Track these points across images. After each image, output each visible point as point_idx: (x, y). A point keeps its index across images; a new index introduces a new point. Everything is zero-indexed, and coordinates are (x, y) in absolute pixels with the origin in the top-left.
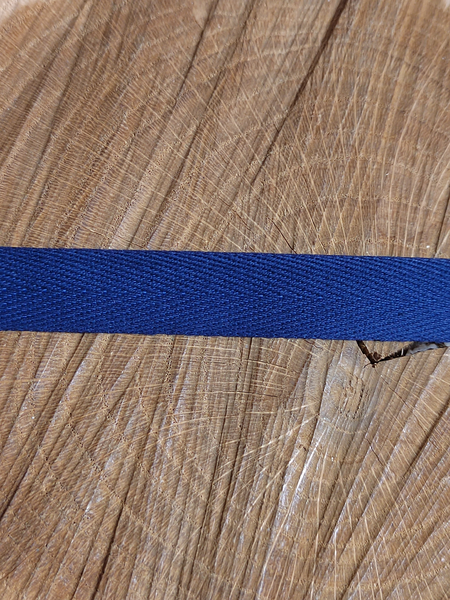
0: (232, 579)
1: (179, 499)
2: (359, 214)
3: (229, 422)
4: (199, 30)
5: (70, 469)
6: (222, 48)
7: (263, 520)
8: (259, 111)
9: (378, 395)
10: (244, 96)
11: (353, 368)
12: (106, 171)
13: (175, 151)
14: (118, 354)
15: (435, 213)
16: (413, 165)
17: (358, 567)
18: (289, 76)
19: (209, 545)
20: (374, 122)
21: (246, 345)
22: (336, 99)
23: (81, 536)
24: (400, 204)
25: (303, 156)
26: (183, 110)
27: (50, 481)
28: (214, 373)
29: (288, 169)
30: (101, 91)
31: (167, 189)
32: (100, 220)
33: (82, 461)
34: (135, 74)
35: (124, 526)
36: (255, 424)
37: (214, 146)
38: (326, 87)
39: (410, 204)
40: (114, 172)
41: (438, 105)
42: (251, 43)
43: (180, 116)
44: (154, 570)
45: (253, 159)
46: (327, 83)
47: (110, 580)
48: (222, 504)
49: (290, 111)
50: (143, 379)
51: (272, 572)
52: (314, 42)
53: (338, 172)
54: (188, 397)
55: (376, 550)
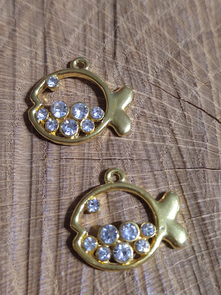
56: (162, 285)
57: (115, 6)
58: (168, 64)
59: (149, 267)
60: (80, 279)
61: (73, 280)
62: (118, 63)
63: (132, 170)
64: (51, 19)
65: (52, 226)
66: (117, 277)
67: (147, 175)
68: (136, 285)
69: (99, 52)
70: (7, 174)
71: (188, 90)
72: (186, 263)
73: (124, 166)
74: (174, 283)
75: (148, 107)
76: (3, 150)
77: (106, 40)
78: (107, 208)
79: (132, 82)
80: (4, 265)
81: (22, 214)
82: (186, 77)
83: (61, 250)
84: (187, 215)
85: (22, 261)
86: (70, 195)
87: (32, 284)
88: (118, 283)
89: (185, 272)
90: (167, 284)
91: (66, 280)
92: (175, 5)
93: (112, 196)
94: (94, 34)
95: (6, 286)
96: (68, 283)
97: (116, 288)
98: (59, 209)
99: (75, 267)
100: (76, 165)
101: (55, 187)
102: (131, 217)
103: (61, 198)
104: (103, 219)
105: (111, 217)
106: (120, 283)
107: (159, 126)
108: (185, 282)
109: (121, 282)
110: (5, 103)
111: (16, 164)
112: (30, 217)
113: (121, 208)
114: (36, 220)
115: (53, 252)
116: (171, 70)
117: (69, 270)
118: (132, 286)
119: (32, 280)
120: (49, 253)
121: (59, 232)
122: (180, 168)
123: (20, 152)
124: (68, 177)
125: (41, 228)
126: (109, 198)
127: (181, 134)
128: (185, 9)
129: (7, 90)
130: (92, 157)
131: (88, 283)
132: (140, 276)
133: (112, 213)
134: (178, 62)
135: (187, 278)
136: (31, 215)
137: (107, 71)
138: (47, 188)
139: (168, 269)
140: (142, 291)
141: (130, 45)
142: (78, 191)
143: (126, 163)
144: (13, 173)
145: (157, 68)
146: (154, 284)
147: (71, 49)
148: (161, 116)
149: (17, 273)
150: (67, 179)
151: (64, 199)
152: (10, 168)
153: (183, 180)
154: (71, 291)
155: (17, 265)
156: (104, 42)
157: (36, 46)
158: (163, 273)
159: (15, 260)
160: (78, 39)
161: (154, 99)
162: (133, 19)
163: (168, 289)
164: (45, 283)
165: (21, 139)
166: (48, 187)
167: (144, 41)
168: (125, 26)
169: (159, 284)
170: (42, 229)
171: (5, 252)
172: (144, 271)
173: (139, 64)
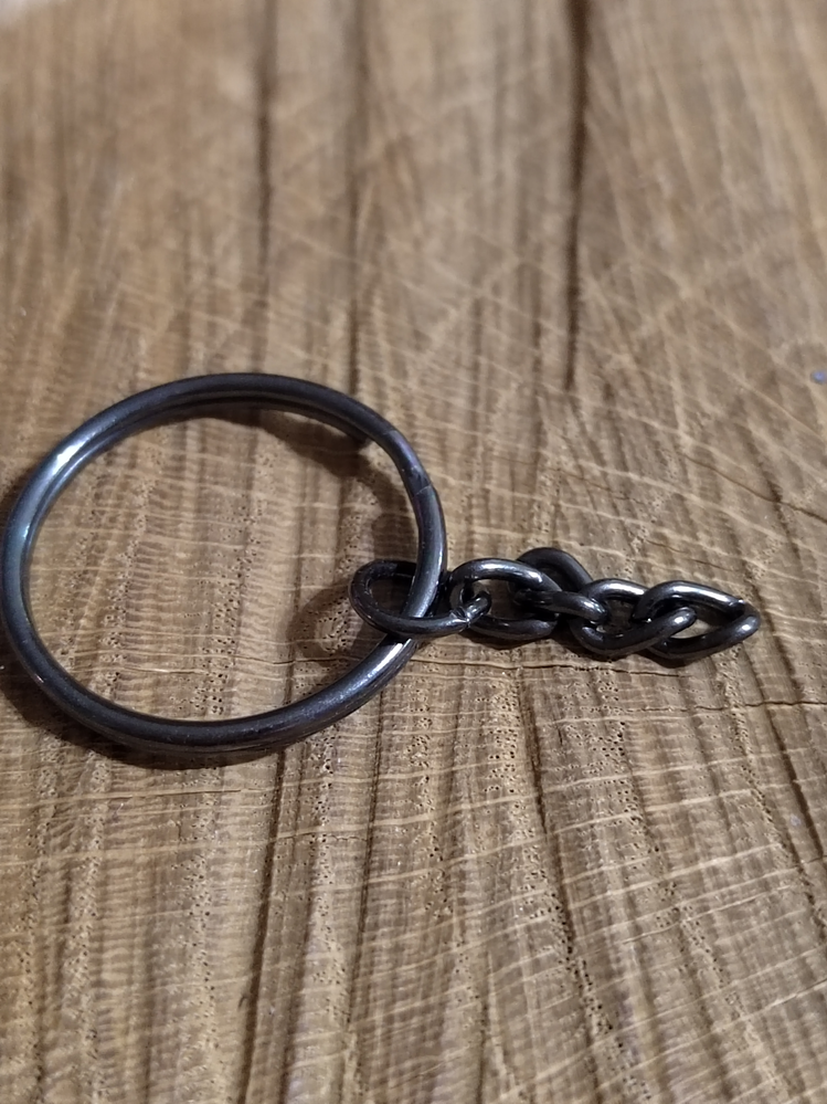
12: (140, 500)
14: (399, 1008)
21: (792, 819)
28: (738, 947)
29: (648, 318)
32: (173, 633)
37: (419, 340)
40: (163, 495)
45: (537, 332)
50: (518, 1060)
54: (695, 1058)
56: (723, 1071)
57: (572, 252)
58: (737, 407)
59: (679, 1008)
60: (437, 1036)
61: (412, 1038)
62: (578, 400)
63: (624, 701)
64: (376, 279)
65: (346, 864)
66: (564, 1036)
67: (672, 721)
68: (632, 1065)
69: (520, 373)
70: (211, 698)
71: (804, 477)
72: (805, 1004)
73: (595, 690)
74: (765, 1069)
75: (676, 523)
76: (202, 628)
77: (543, 341)
78: (535, 815)
79: (626, 449)
80: (176, 979)
81: (248, 823)
82: (797, 440)
83: (374, 939)
84: (809, 847)
85: (238, 975)
86: (413, 771)
87: (265, 1044)
88: (569, 1055)
89: (805, 1033)
90: (744, 1069)
91: (388, 1037)
92: (757, 249)
93: (554, 779)
94: (505, 323)
95: (178, 1046)
96: (393, 1046)
97: (562, 1072)
98: (373, 811)
99: (419, 995)
100: (437, 682)
101: (365, 743)
102: (618, 845)
103: (381, 777)
104: (520, 848)
105: (550, 844)
106: (573, 1058)
107: (711, 576)
108: (806, 1068)
109: (581, 1053)
110: (218, 495)
111: (242, 671)
112: (273, 832)
113: (585, 815)
114: (295, 840)
115: (346, 945)
116: (749, 420)
117: (399, 1004)
118: (618, 1067)
119: (269, 1033)
120: (333, 945)
121: (372, 881)
122: (781, 703)
123: (258, 638)
124: (408, 715)
125: (312, 864)
126: (544, 781)
127: (786, 603)
128: (789, 262)
129: (227, 461)
130: (488, 659)
131: (462, 1051)
132: (644, 1035)
133: (553, 828)
134: (770, 401)
135: (812, 1054)
136: (280, 826)
137: (546, 421)
138: (338, 744)
139: (743, 1018)
140: (652, 1085)
141: (618, 351)
142: (438, 758)
143: (604, 680)
144: (231, 695)
145: (704, 415)
146: (694, 1069)
147: (434, 361)
148: (717, 550)
149: (217, 1010)
150: (404, 720)
151: (393, 781)
152: (220, 682)
153: (793, 738)
154: (401, 1073)
155: (220, 983)
156: (536, 344)
157: (324, 349)
158: (726, 1033)
159: (213, 967)
160: (456, 334)
161: (694, 499)
162: (628, 285)
163: (744, 1086)
164: (315, 1042)
165: (263, 601)
166: (342, 740)
167: (662, 344)
168: (604, 303)
169: (714, 1068)
170: (315, 868)
171: (181, 937)
172: (661, 1021)
173: (648, 403)
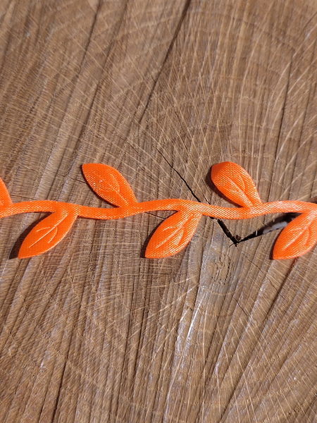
0: (146, 406)
1: (105, 353)
2: (218, 137)
3: (136, 295)
4: (93, 14)
5: (27, 339)
6: (111, 26)
7: (165, 362)
8: (141, 68)
9: (241, 266)
10: (129, 59)
11: (221, 249)
13: (83, 104)
15: (273, 130)
16: (254, 97)
17: (235, 389)
18: (161, 41)
19: (128, 383)
20: (224, 69)
22: (195, 54)
23: (38, 385)
24: (247, 126)
25: (175, 99)
26: (86, 74)
27: (14, 348)
30: (26, 66)
31: (79, 132)
33: (35, 332)
34: (50, 52)
35: (68, 375)
36: (154, 295)
38: (187, 46)
39: (254, 126)
41: (270, 51)
42: (131, 20)
43: (85, 79)
44: (91, 404)
46: (188, 43)
47: (61, 413)
48: (135, 354)
49: (163, 66)
51: (173, 398)
52: (177, 14)
53: (201, 107)
55: (246, 376)
